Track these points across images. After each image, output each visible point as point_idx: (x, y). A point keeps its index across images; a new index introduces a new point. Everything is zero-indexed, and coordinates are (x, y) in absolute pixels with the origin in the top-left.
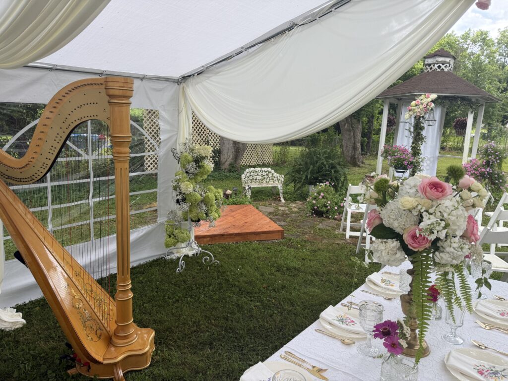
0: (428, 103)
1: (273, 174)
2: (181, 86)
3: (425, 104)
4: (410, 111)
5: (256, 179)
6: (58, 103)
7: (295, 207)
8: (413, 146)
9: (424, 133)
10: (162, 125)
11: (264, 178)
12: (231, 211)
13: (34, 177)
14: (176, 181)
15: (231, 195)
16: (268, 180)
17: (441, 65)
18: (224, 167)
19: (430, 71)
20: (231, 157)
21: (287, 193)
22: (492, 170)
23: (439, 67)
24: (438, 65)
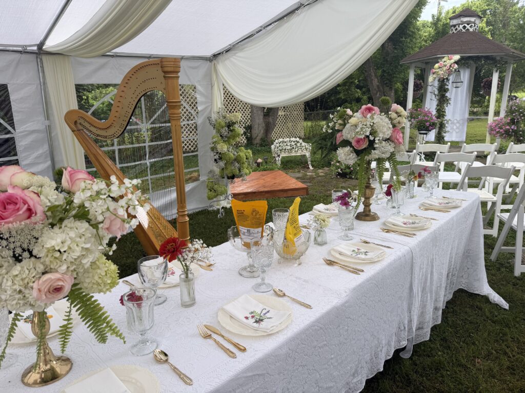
0: (452, 64)
1: (301, 144)
2: (213, 63)
3: (448, 65)
4: (434, 73)
5: (285, 149)
6: (129, 80)
7: (322, 172)
8: (438, 108)
9: (448, 94)
10: (199, 98)
11: (293, 148)
12: (263, 175)
13: (115, 135)
14: (213, 143)
15: (262, 163)
16: (296, 150)
17: (466, 25)
18: (255, 142)
19: (455, 32)
20: (262, 131)
21: (315, 161)
22: (517, 127)
23: (464, 27)
24: (463, 25)
